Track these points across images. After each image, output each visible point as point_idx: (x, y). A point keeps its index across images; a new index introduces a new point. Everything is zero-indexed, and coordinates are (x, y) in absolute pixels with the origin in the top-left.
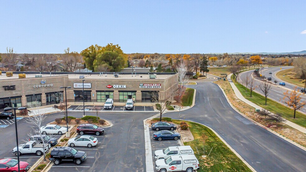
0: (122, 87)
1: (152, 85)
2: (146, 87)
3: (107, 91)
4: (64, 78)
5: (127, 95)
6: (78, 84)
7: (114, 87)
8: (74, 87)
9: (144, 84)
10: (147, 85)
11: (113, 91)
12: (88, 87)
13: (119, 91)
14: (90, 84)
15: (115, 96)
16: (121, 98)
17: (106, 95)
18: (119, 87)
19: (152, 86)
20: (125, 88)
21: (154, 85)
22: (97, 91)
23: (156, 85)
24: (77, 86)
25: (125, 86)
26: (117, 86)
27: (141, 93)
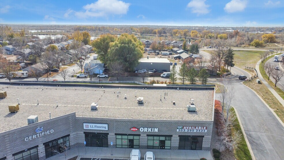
0: (152, 130)
1: (195, 128)
2: (186, 130)
3: (130, 135)
4: (70, 117)
5: (159, 140)
6: (89, 125)
7: (140, 129)
8: (85, 128)
9: (184, 127)
10: (187, 128)
11: (139, 135)
12: (104, 129)
13: (148, 135)
14: (106, 126)
15: (142, 141)
16: (151, 143)
17: (129, 140)
18: (148, 130)
19: (194, 130)
20: (157, 131)
21: (197, 128)
22: (116, 134)
23: (200, 128)
24: (88, 127)
25: (156, 130)
26: (146, 129)
27: (178, 138)
